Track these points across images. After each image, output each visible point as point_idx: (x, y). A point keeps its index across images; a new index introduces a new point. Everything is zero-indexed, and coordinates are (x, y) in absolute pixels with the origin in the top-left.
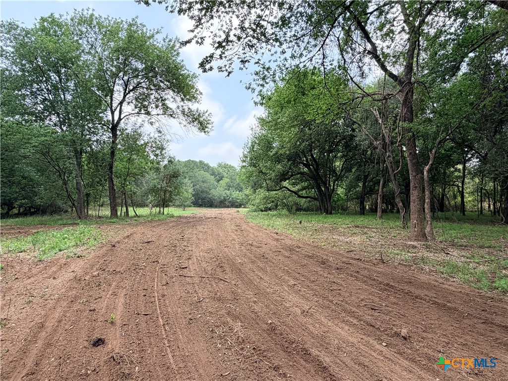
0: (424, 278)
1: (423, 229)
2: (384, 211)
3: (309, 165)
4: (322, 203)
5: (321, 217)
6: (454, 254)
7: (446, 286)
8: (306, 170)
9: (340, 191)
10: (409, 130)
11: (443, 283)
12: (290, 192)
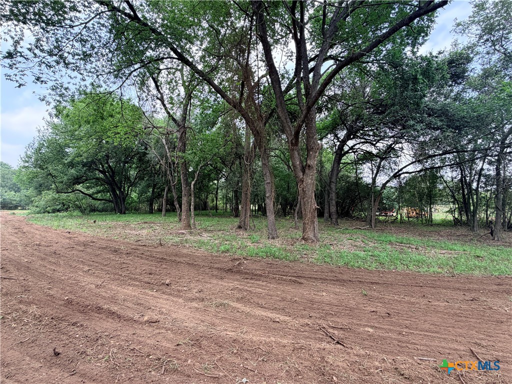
0: (185, 251)
1: (189, 222)
2: (167, 211)
3: (105, 172)
4: (117, 204)
5: (115, 217)
6: (205, 236)
7: (196, 254)
8: (101, 175)
9: (134, 195)
10: (183, 158)
11: (195, 253)
12: (83, 195)
